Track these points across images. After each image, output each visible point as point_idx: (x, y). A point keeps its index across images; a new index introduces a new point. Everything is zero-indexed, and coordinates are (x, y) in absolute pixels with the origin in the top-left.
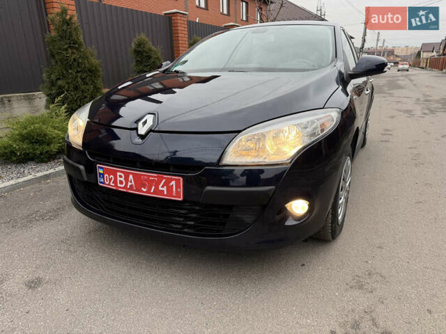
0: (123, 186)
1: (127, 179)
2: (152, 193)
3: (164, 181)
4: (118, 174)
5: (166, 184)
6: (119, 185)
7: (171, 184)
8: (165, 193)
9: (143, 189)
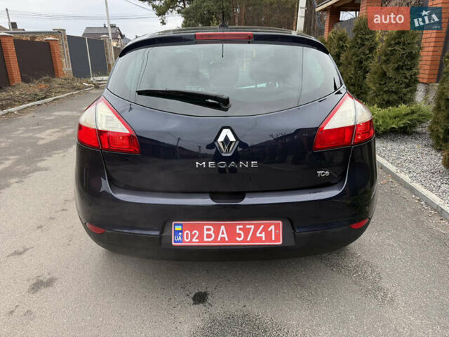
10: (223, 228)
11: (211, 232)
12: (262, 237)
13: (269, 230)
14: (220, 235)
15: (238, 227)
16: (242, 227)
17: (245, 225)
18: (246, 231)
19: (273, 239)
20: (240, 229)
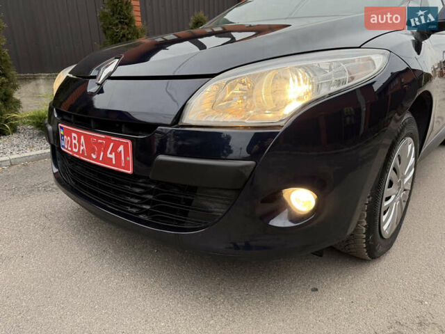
0: (76, 150)
1: (79, 141)
2: (100, 162)
3: (112, 144)
4: (74, 135)
5: (114, 150)
6: (74, 150)
7: (119, 149)
8: (114, 162)
9: (92, 155)
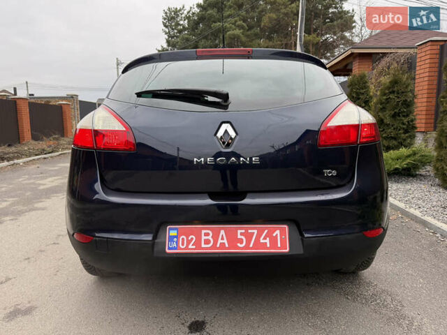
10: (222, 232)
11: (210, 237)
12: (266, 243)
13: (274, 235)
14: (220, 241)
15: (239, 232)
16: (243, 231)
17: (247, 229)
18: (249, 237)
19: (279, 246)
20: (241, 234)
